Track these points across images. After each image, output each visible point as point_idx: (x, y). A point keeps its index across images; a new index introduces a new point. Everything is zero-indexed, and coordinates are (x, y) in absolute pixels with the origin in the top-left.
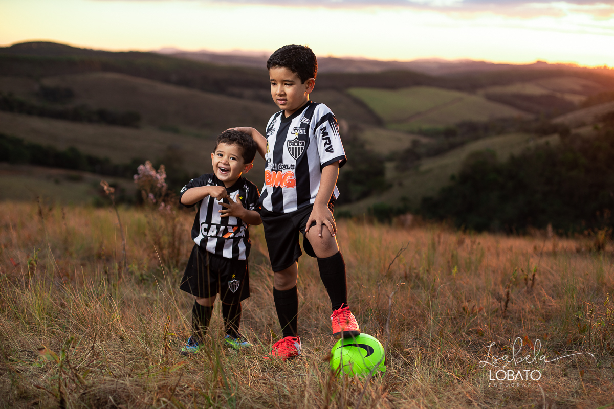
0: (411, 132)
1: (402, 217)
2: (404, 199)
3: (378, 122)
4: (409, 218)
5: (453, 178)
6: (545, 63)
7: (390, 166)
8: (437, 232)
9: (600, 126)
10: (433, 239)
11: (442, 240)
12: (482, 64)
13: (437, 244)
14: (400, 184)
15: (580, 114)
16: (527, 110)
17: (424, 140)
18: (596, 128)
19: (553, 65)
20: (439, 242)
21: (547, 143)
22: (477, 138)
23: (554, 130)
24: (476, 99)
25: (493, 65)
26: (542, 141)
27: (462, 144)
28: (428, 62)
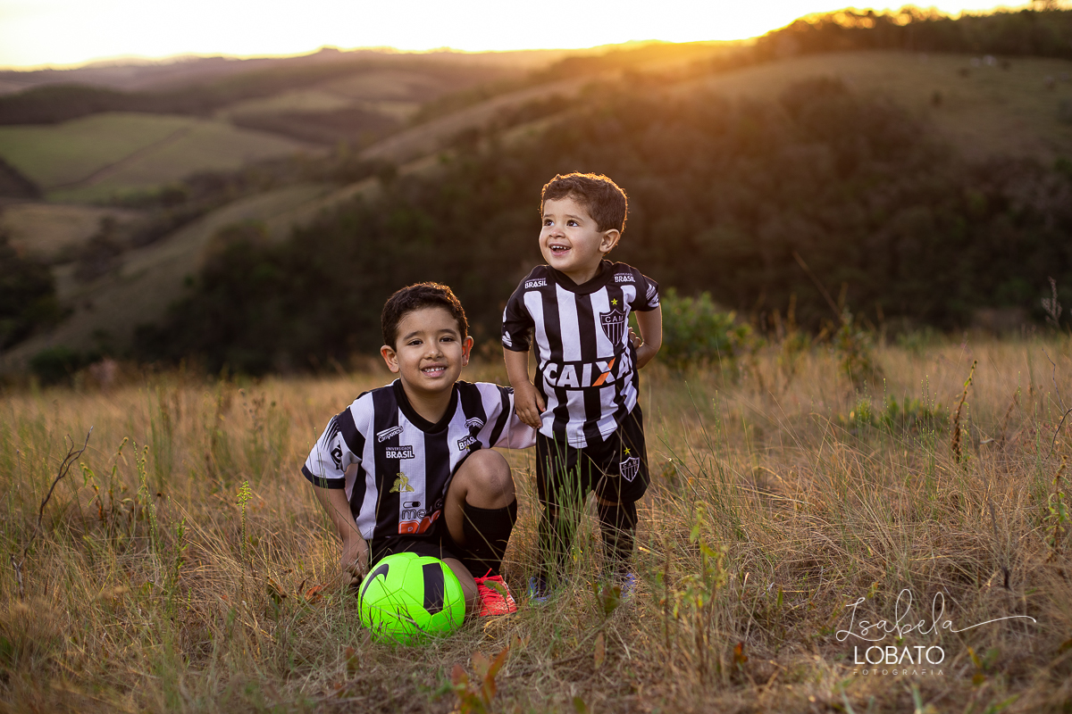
0: (98, 204)
1: (94, 369)
2: (100, 335)
3: (29, 190)
4: (110, 367)
5: (189, 282)
6: (336, 51)
7: (62, 273)
8: (171, 390)
9: (451, 154)
10: (164, 406)
11: (183, 407)
12: (218, 61)
13: (173, 417)
14: (89, 307)
15: (413, 137)
16: (314, 140)
17: (125, 217)
18: (444, 161)
19: (350, 53)
20: (178, 412)
21: (358, 198)
22: (225, 202)
23: (367, 171)
24: (214, 129)
25: (239, 62)
26: (348, 193)
27: (198, 216)
28: (113, 68)
